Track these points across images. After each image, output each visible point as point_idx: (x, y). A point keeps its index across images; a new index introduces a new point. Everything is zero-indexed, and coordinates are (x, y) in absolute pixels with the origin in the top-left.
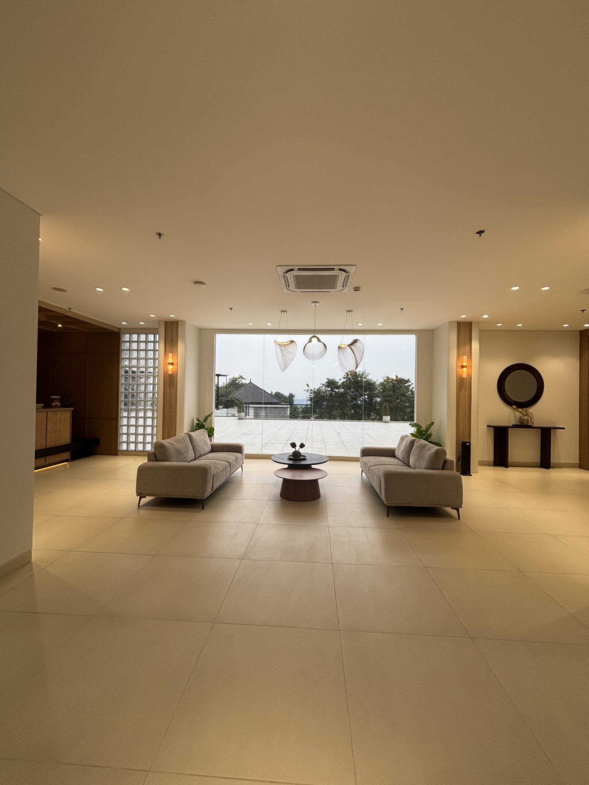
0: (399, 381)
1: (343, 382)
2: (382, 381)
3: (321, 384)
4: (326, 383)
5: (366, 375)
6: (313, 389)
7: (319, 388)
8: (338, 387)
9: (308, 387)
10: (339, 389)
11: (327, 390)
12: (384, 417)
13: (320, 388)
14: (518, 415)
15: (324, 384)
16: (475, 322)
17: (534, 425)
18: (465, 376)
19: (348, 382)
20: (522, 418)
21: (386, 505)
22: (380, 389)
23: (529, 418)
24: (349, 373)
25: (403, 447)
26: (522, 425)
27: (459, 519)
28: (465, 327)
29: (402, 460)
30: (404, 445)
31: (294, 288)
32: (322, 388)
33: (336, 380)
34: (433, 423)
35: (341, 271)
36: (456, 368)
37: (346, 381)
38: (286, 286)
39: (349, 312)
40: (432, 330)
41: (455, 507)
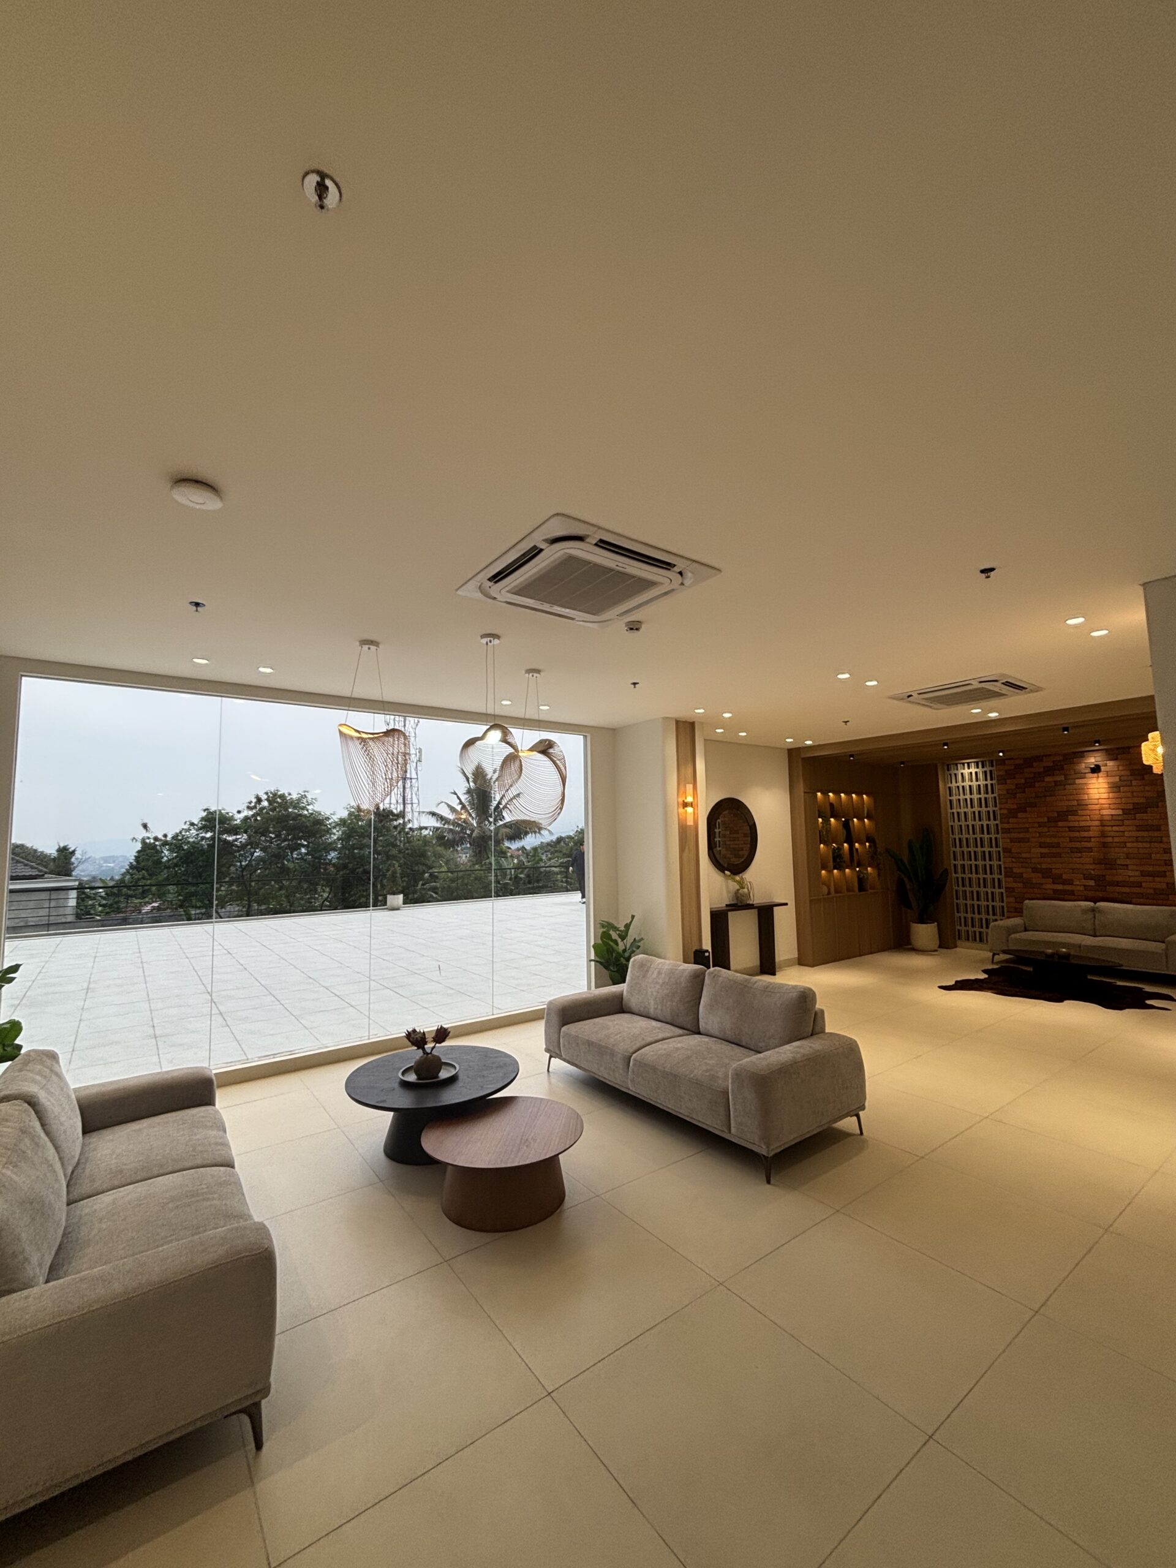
0: (383, 816)
1: (246, 818)
2: (344, 814)
3: (185, 823)
4: (203, 819)
5: (307, 802)
6: (160, 836)
7: (178, 831)
8: (235, 830)
9: (145, 831)
10: (236, 834)
11: (203, 838)
12: (389, 897)
13: (181, 832)
14: (733, 886)
15: (196, 823)
16: (700, 722)
17: (751, 903)
18: (690, 822)
19: (259, 818)
20: (741, 891)
21: (764, 1156)
22: (337, 834)
23: (746, 890)
24: (264, 797)
25: (658, 986)
26: (740, 904)
27: (862, 1133)
28: (686, 729)
29: (669, 1019)
30: (661, 981)
31: (507, 589)
32: (188, 833)
33: (227, 813)
34: (633, 917)
35: (679, 576)
36: (676, 808)
37: (253, 816)
38: (489, 580)
39: (531, 674)
40: (614, 730)
41: (855, 1113)
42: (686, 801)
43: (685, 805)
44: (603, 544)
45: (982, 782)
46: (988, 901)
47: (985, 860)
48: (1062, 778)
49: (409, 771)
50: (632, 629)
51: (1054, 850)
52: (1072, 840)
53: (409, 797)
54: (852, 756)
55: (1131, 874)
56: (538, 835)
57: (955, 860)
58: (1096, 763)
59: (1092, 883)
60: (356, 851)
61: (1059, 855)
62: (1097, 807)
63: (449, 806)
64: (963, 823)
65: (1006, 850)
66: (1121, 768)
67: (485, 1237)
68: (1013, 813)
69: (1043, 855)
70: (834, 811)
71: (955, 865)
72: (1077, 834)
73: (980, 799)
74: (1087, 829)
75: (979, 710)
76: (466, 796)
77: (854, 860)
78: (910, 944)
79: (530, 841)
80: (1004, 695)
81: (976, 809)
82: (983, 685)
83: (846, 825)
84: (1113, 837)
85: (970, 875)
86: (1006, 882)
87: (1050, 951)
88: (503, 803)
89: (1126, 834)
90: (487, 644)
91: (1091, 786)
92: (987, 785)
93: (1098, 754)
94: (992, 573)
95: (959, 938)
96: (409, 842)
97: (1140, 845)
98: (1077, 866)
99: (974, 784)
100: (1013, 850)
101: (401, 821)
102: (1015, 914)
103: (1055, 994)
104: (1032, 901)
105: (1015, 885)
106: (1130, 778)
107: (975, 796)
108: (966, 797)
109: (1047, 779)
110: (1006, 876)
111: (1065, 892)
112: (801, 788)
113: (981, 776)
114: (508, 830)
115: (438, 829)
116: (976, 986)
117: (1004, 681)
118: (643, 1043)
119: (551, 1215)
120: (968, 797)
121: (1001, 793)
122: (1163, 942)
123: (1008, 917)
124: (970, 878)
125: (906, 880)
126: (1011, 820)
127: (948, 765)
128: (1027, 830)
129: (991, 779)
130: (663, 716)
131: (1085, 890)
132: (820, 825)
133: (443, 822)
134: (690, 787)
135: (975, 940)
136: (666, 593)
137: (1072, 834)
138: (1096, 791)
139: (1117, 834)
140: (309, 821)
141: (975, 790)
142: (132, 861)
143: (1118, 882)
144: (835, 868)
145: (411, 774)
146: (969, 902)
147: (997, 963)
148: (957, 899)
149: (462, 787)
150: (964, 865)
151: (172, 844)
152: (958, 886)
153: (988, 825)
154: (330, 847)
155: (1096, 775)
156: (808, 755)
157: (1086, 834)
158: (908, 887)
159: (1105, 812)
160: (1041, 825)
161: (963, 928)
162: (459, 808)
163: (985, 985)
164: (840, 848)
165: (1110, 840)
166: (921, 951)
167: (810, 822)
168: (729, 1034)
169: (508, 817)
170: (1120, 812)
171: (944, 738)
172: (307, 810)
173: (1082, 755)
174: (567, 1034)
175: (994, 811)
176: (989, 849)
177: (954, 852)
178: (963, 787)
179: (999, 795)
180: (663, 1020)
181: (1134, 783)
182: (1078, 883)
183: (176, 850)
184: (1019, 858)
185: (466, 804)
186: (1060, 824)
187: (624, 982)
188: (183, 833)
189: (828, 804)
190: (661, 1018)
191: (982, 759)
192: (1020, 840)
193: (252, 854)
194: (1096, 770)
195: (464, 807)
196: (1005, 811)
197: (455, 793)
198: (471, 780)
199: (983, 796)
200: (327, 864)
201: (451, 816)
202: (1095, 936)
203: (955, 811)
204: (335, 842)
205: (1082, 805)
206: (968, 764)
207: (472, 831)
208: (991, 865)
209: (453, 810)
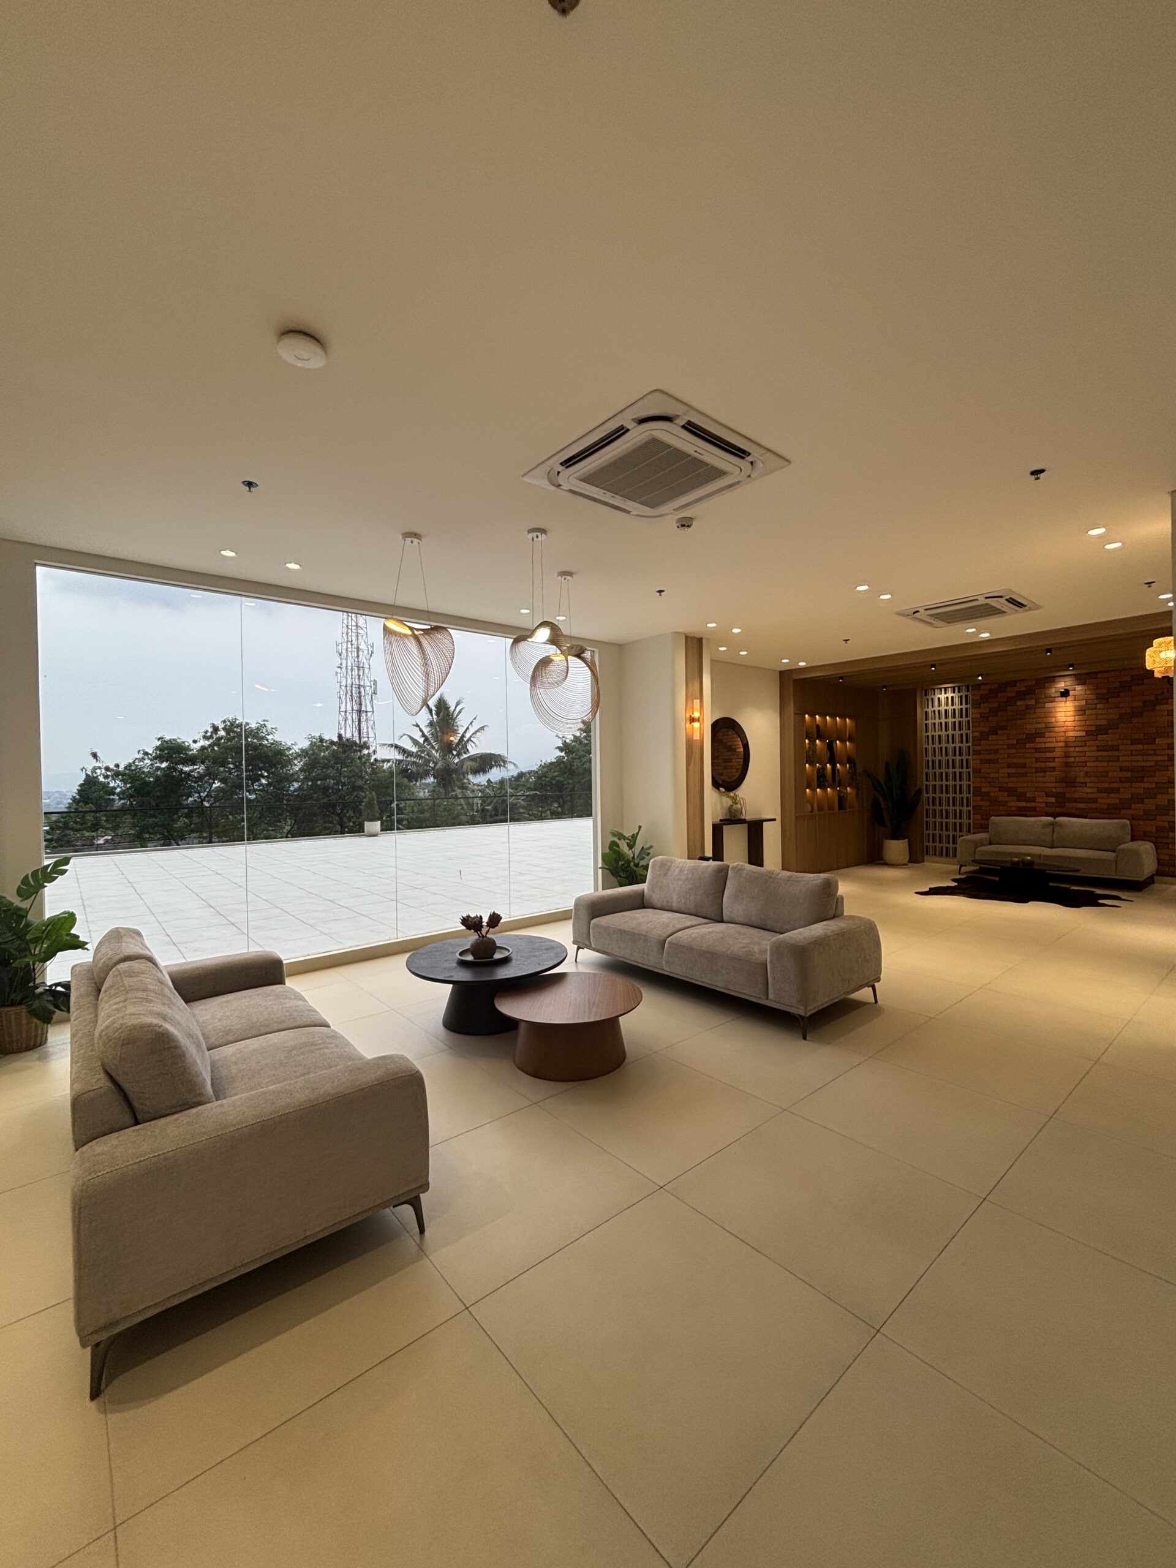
0: (347, 746)
1: (203, 748)
2: (306, 744)
3: (139, 752)
4: (157, 748)
5: (267, 731)
6: (112, 766)
7: (131, 761)
8: (192, 760)
9: (95, 760)
10: (194, 764)
11: (158, 768)
12: (367, 824)
13: (134, 762)
14: (727, 801)
15: (150, 752)
16: (706, 639)
17: (743, 818)
18: (697, 737)
19: (216, 748)
20: (734, 807)
21: (800, 1016)
22: (298, 765)
23: (739, 806)
24: (221, 726)
25: (680, 882)
26: (733, 819)
27: (876, 1002)
28: (695, 645)
29: (693, 911)
30: (683, 877)
31: (575, 475)
32: (141, 763)
33: (184, 742)
34: (640, 827)
35: (750, 464)
36: (684, 723)
37: (210, 746)
38: (561, 464)
39: (563, 577)
40: (620, 645)
41: (871, 983)
42: (693, 716)
43: (693, 720)
44: (692, 428)
45: (957, 707)
46: (956, 818)
47: (955, 781)
48: (1033, 702)
49: (363, 704)
50: (683, 526)
51: (1020, 770)
52: (1037, 760)
53: (365, 730)
54: (841, 678)
55: (1088, 791)
56: (502, 768)
57: (927, 781)
58: (1067, 688)
59: (1053, 800)
60: (319, 782)
61: (1025, 775)
62: (1063, 729)
63: (411, 738)
64: (937, 746)
65: (976, 771)
66: (1088, 692)
67: (561, 1086)
68: (984, 736)
69: (1009, 775)
70: (819, 733)
71: (927, 785)
72: (1043, 755)
73: (955, 722)
74: (1052, 750)
75: (974, 630)
76: (429, 729)
77: (836, 780)
78: (882, 860)
79: (495, 774)
80: (1004, 612)
81: (950, 732)
82: (989, 601)
83: (830, 747)
84: (1075, 757)
85: (940, 795)
86: (973, 801)
87: (1016, 859)
88: (468, 735)
89: (1087, 754)
90: (533, 539)
91: (1058, 710)
92: (961, 709)
93: (1067, 679)
94: (1042, 475)
95: (927, 854)
96: (376, 773)
97: (1099, 764)
98: (1041, 785)
99: (950, 708)
100: (983, 771)
101: (366, 752)
102: (980, 830)
103: (1021, 897)
104: (998, 818)
105: (983, 803)
106: (1095, 702)
107: (950, 720)
108: (941, 721)
109: (1019, 703)
110: (974, 796)
111: (1025, 809)
112: (791, 708)
113: (957, 700)
114: (472, 763)
115: (400, 761)
116: (949, 891)
117: (1007, 597)
118: (675, 929)
119: (618, 1068)
120: (943, 720)
121: (974, 716)
122: (1114, 852)
123: (974, 833)
124: (940, 798)
125: (881, 800)
126: (983, 742)
127: (926, 691)
128: (996, 752)
129: (966, 704)
130: (674, 631)
131: (1046, 806)
132: (807, 746)
133: (406, 755)
134: (697, 702)
135: (942, 855)
136: (731, 486)
137: (1037, 755)
138: (1063, 714)
139: (1078, 754)
140: (271, 750)
141: (950, 714)
142: (75, 795)
143: (1076, 799)
144: (818, 787)
145: (366, 706)
146: (938, 820)
147: (963, 874)
148: (927, 817)
149: (424, 718)
150: (935, 785)
151: (125, 775)
152: (929, 805)
153: (960, 747)
154: (291, 779)
155: (1064, 699)
156: (798, 678)
157: (1049, 755)
158: (883, 806)
159: (1071, 734)
160: (1009, 747)
161: (931, 844)
162: (421, 740)
163: (957, 891)
164: (824, 768)
165: (1072, 759)
166: (893, 865)
167: (798, 743)
168: (755, 920)
169: (473, 750)
170: (1084, 734)
171: (932, 659)
172: (267, 740)
173: (1052, 680)
174: (597, 926)
175: (967, 734)
176: (960, 770)
177: (927, 773)
178: (939, 711)
179: (972, 718)
180: (687, 911)
181: (1099, 706)
182: (1040, 800)
183: (129, 781)
184: (987, 778)
185: (429, 737)
186: (1028, 746)
187: (645, 882)
188: (137, 763)
189: (815, 727)
190: (683, 909)
191: (959, 684)
192: (989, 761)
193: (211, 785)
194: (1065, 694)
195: (426, 739)
196: (976, 734)
197: (417, 726)
198: (434, 712)
199: (957, 720)
200: (289, 795)
201: (414, 749)
202: (1052, 847)
203: (930, 734)
204: (297, 772)
205: (1049, 727)
206: (945, 689)
207: (436, 764)
208: (960, 785)
209: (415, 742)
